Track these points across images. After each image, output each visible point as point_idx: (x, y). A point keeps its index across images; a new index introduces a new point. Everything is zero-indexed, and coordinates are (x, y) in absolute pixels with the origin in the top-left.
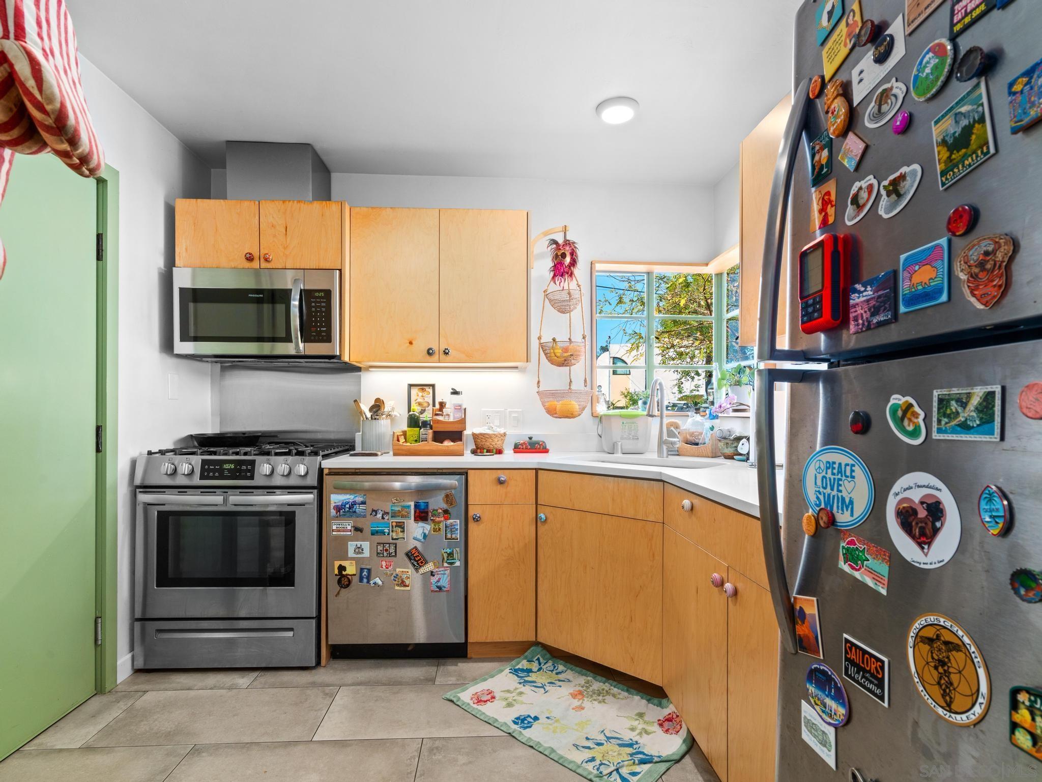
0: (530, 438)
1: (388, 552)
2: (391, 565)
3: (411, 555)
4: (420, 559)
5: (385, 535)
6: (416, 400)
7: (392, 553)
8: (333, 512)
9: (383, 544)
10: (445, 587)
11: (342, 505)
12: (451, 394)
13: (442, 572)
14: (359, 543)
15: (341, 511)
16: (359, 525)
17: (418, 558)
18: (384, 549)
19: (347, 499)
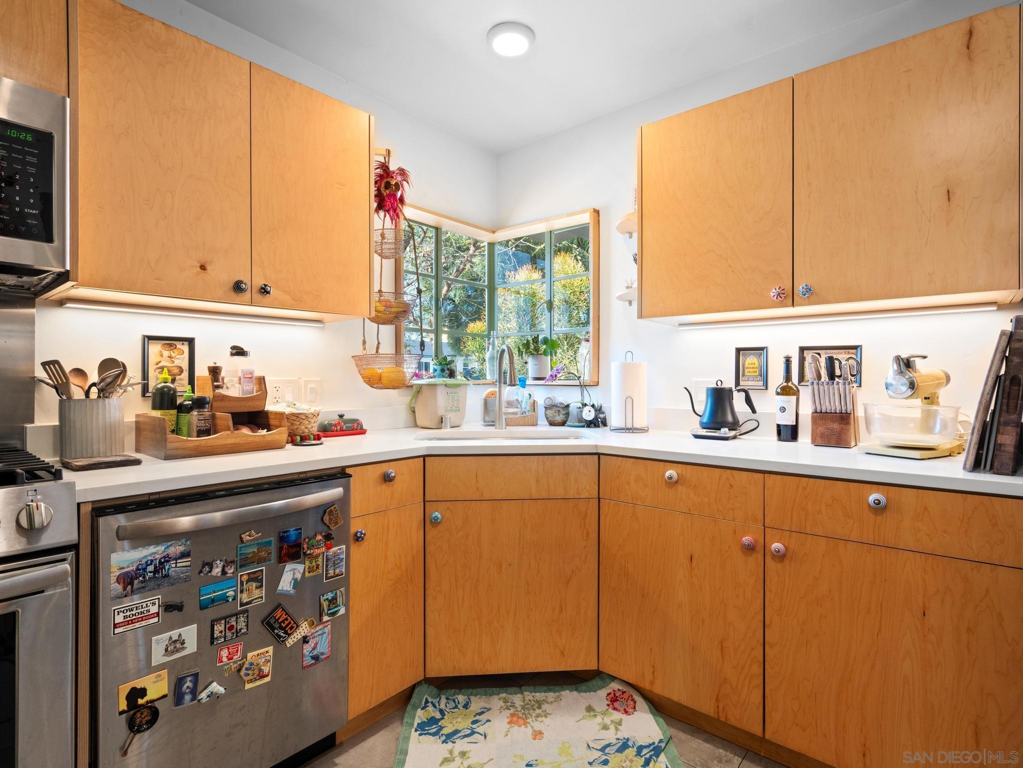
0: (341, 416)
1: (234, 630)
2: (237, 651)
3: (275, 622)
4: (290, 623)
5: (228, 601)
6: (157, 364)
7: (240, 630)
8: (117, 588)
9: (225, 618)
10: (322, 654)
11: (138, 569)
12: (232, 354)
13: (320, 632)
14: (174, 634)
15: (136, 582)
16: (176, 599)
17: (286, 622)
18: (227, 626)
19: (150, 555)
